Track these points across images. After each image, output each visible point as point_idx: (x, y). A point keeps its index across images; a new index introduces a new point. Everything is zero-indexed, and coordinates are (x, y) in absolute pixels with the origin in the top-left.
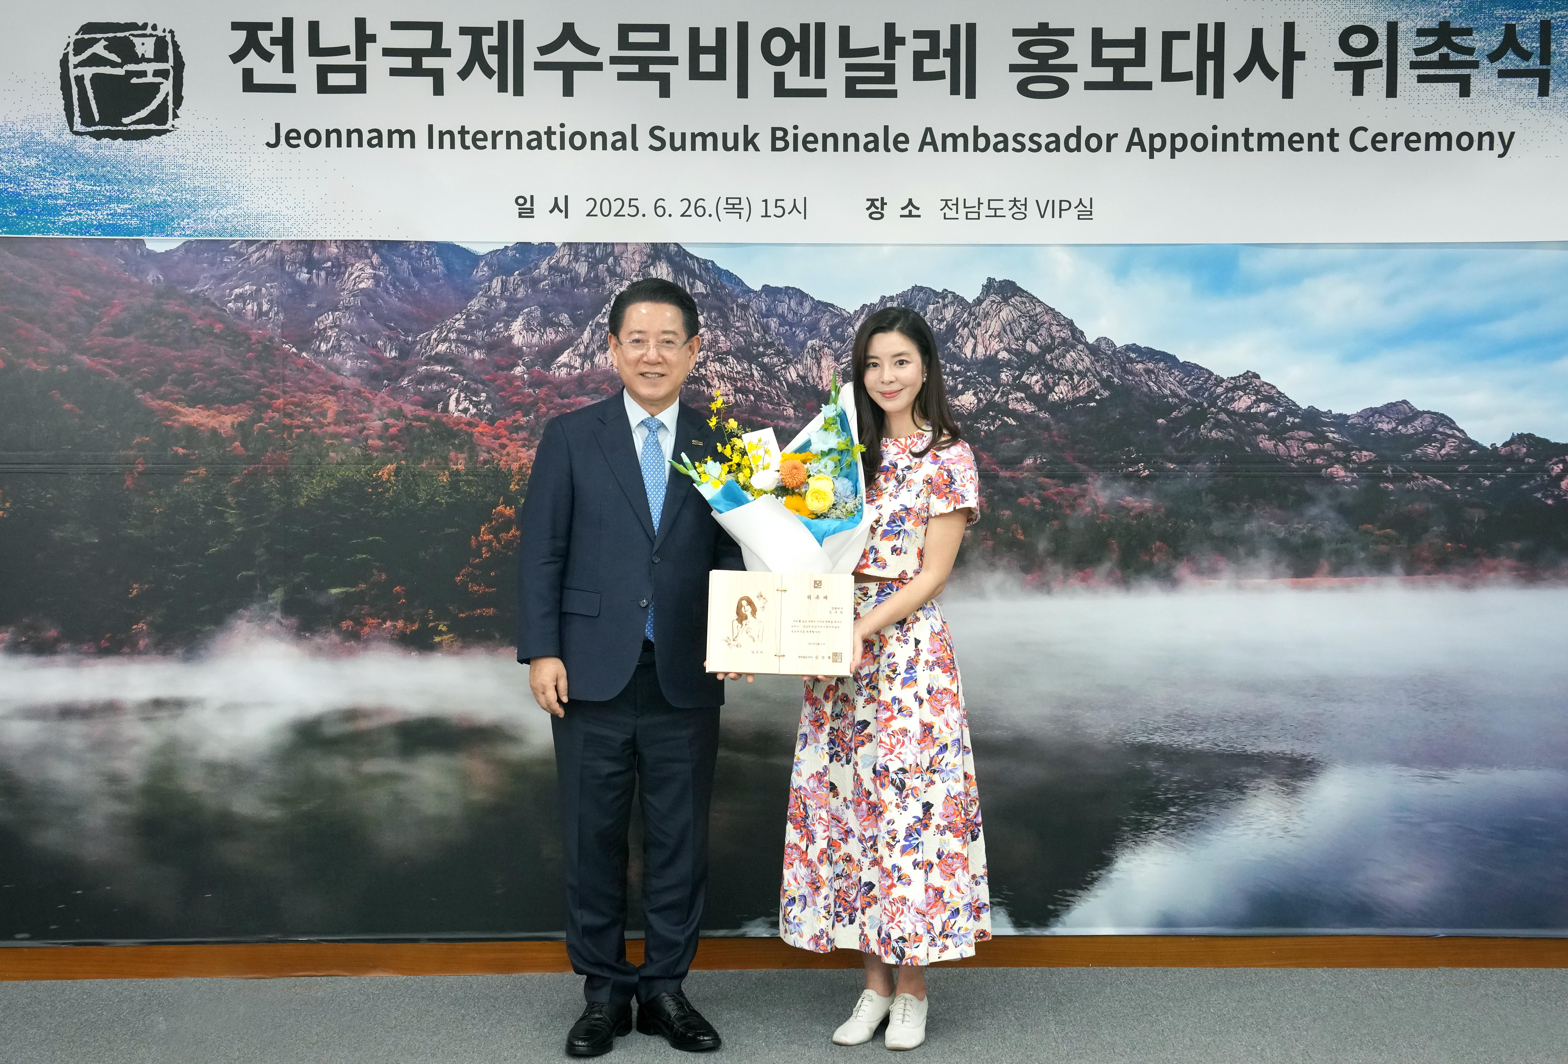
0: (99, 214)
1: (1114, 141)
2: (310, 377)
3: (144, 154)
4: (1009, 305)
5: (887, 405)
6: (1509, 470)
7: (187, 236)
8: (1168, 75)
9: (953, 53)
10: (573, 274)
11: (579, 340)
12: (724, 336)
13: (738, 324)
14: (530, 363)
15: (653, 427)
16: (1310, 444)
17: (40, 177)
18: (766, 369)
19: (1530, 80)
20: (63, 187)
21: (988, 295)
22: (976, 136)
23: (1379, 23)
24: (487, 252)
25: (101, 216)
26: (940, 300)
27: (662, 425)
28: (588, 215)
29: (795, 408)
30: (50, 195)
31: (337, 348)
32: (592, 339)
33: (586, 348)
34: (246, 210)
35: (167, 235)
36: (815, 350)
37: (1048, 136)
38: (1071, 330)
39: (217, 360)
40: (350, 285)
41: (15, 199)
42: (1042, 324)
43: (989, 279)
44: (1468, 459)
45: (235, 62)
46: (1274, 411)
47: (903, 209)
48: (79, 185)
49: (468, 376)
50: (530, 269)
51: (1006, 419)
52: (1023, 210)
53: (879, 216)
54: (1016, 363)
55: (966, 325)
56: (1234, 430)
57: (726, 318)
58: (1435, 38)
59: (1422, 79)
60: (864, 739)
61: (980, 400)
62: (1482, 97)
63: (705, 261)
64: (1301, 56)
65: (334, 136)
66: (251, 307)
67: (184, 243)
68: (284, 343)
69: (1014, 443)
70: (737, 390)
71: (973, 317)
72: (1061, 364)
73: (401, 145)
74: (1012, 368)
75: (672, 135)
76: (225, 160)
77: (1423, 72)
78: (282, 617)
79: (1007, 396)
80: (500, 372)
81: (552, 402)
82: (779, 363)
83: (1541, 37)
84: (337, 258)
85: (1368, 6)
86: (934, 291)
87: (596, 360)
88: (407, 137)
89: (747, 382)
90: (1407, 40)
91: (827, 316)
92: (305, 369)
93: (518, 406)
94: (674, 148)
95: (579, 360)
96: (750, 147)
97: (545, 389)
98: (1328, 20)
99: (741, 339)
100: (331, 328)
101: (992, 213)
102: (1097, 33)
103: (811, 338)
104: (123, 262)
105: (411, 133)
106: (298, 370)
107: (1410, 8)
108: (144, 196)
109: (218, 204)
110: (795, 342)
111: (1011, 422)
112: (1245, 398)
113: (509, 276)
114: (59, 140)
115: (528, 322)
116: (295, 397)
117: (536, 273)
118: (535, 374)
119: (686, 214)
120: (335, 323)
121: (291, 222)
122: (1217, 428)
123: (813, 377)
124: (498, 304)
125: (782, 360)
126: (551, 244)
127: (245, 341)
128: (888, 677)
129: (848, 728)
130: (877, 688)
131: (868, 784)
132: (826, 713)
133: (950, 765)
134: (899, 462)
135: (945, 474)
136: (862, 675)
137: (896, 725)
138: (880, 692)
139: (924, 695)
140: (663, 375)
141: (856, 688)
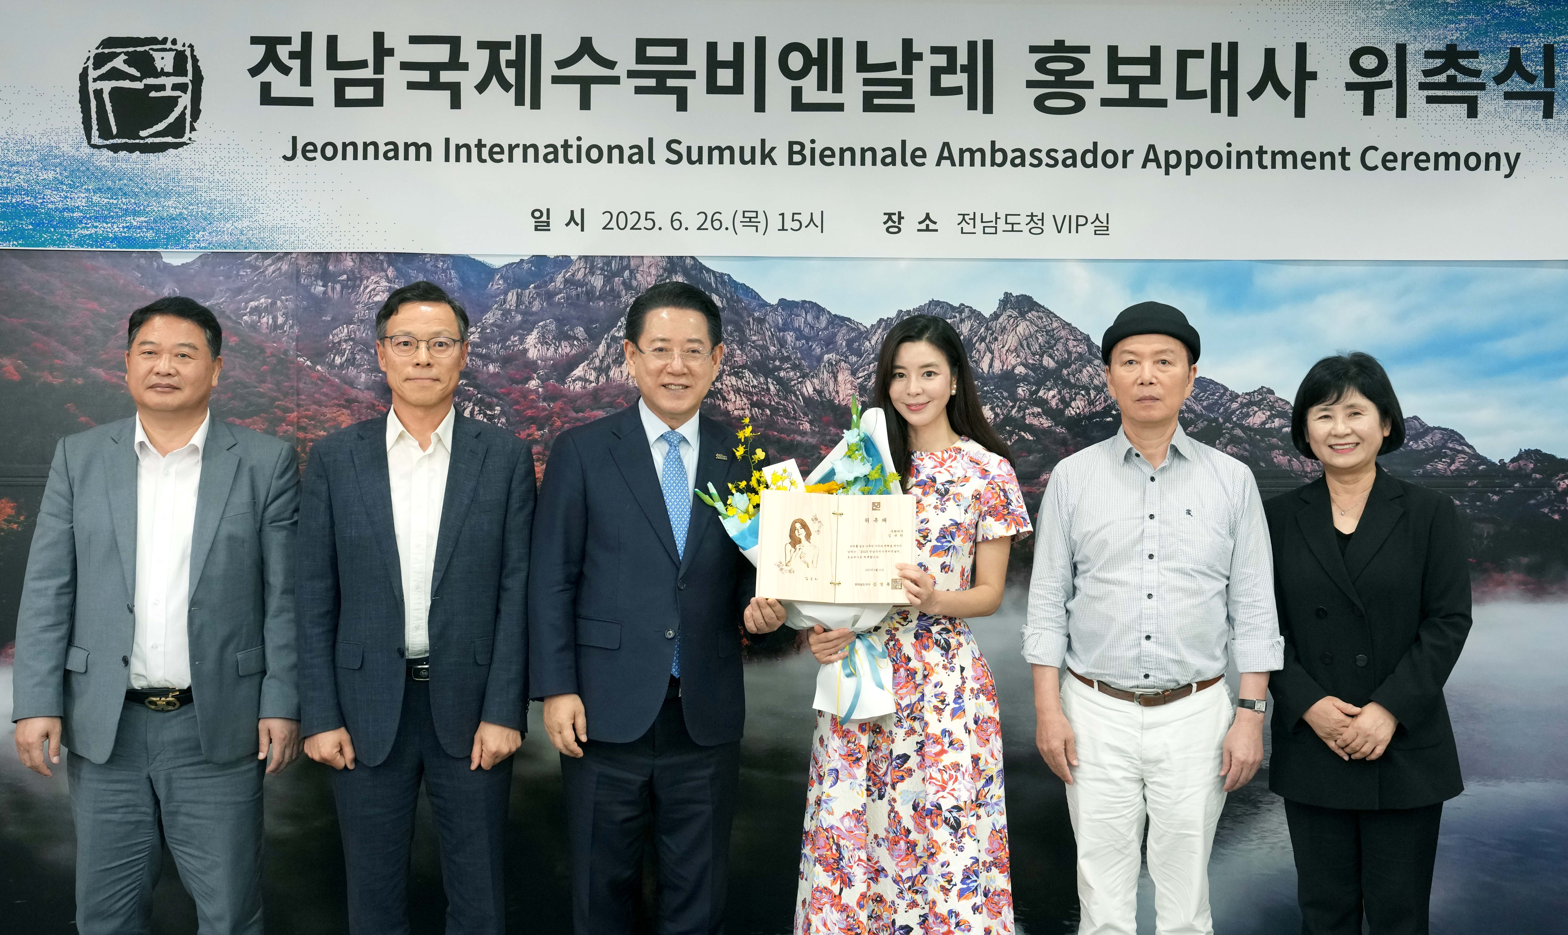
0: (115, 226)
1: (1130, 157)
2: (325, 390)
3: (160, 166)
4: (1026, 320)
5: (913, 418)
6: (1517, 485)
7: (202, 249)
8: (1183, 93)
9: (970, 69)
10: (589, 287)
11: (594, 354)
12: (741, 350)
13: (754, 338)
14: (544, 376)
15: (674, 441)
17: (57, 189)
18: (780, 382)
19: (1535, 102)
20: (80, 200)
21: (1004, 309)
22: (994, 151)
23: (1388, 45)
24: (502, 265)
25: (117, 228)
26: (957, 315)
27: (684, 440)
28: (604, 228)
29: (811, 422)
30: (67, 209)
31: (351, 361)
32: (607, 353)
33: (602, 361)
34: (261, 222)
35: (182, 248)
36: (832, 364)
37: (1065, 152)
38: (1087, 345)
39: (232, 373)
40: (365, 298)
41: (31, 212)
42: (1059, 340)
43: (1006, 293)
44: (1477, 475)
45: (253, 76)
47: (920, 223)
48: (96, 198)
49: (482, 390)
50: (546, 282)
51: (1023, 433)
52: (1040, 225)
53: (896, 230)
54: (1033, 378)
55: (983, 339)
56: (1250, 445)
57: (742, 332)
58: (1443, 60)
59: (1430, 100)
60: (904, 774)
61: (997, 415)
62: (1489, 118)
63: (722, 275)
64: (1313, 76)
65: (350, 149)
66: (266, 320)
67: (200, 257)
68: (298, 356)
69: (1031, 458)
70: (753, 405)
71: (990, 332)
72: (1078, 379)
73: (418, 158)
74: (1029, 383)
75: (689, 149)
76: (241, 172)
77: (1431, 93)
79: (1024, 411)
80: (514, 386)
81: (566, 416)
82: (795, 377)
83: (1545, 60)
84: (352, 271)
85: (1377, 28)
86: (951, 306)
87: (611, 374)
88: (423, 150)
89: (764, 396)
90: (1415, 61)
91: (844, 330)
92: (320, 382)
93: (533, 420)
94: (691, 162)
95: (594, 374)
96: (767, 161)
97: (559, 403)
98: (1339, 41)
99: (757, 353)
100: (346, 341)
101: (1009, 227)
102: (1113, 50)
103: (827, 353)
104: (139, 276)
105: (428, 146)
106: (312, 383)
107: (1418, 30)
108: (160, 208)
109: (233, 216)
110: (812, 356)
111: (1028, 437)
112: (1259, 413)
113: (525, 289)
114: (77, 153)
115: (543, 336)
116: (309, 410)
117: (551, 286)
118: (550, 388)
119: (702, 227)
120: (350, 336)
121: (305, 235)
122: (1232, 443)
123: (829, 392)
124: (513, 318)
125: (798, 374)
126: (567, 258)
127: (260, 354)
128: (936, 708)
129: (882, 761)
130: (921, 719)
131: (908, 822)
132: (863, 747)
133: (995, 798)
134: (937, 475)
135: (1002, 494)
136: (903, 706)
137: (948, 759)
138: (926, 724)
139: (972, 726)
140: (687, 387)
141: (896, 721)
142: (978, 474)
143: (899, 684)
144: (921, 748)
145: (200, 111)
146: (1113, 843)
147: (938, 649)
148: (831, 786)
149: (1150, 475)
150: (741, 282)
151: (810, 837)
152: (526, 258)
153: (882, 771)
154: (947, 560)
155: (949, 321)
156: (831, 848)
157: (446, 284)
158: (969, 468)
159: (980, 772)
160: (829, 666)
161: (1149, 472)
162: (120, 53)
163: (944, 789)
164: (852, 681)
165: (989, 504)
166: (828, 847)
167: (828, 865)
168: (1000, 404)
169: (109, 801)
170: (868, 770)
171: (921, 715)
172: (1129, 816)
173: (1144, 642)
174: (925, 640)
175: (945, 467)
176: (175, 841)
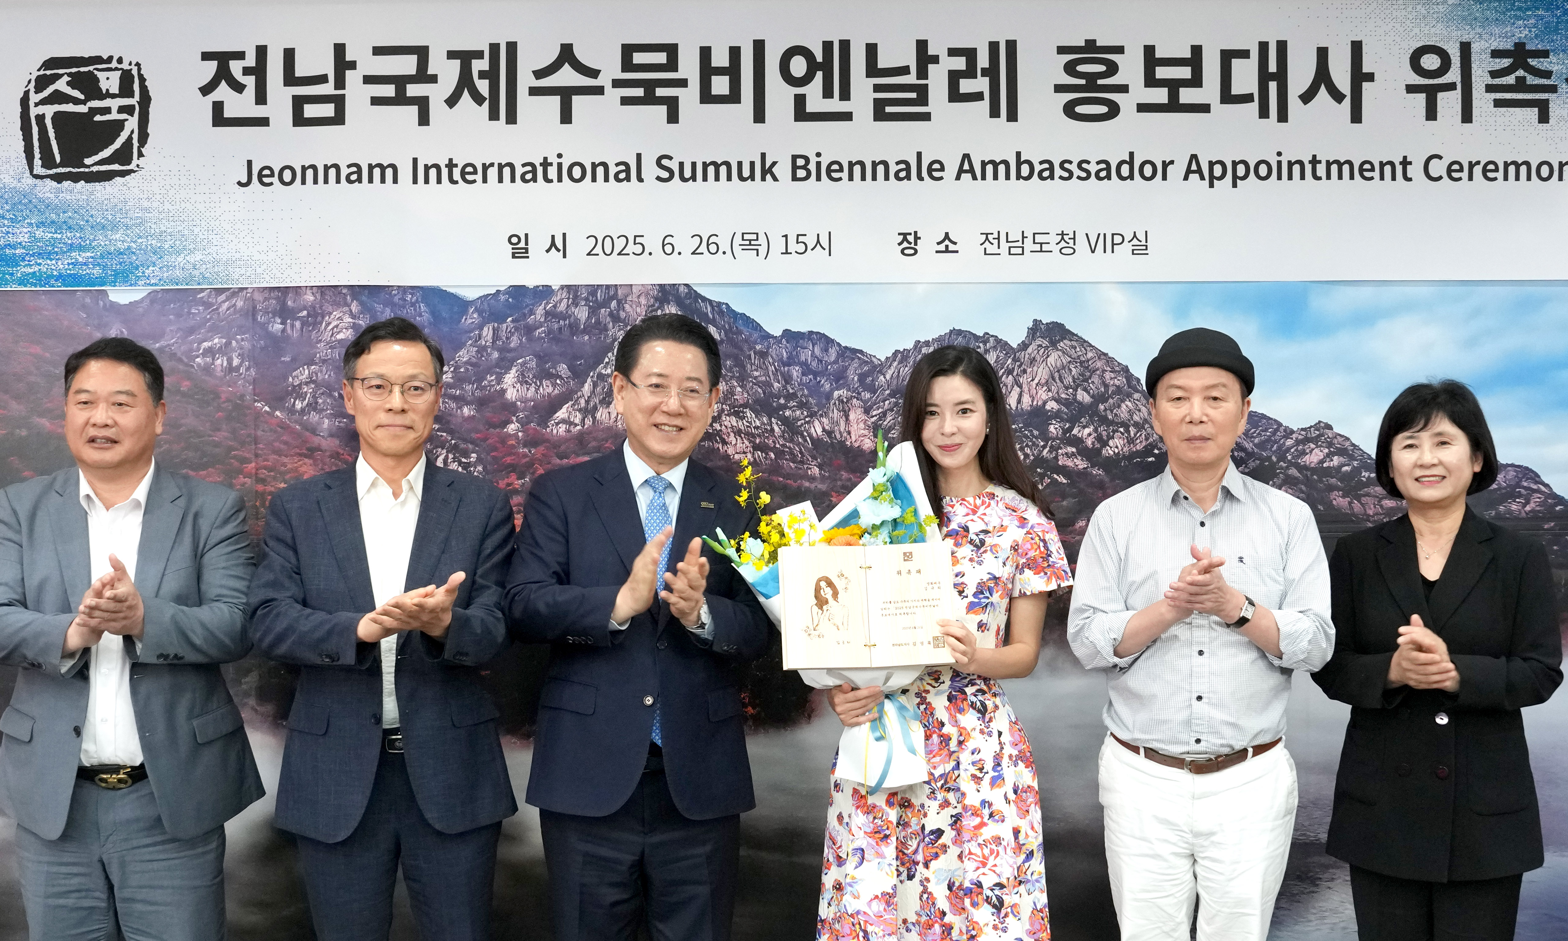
0: (60, 263)
1: (1170, 168)
2: (285, 438)
3: (107, 197)
4: (1057, 350)
7: (152, 285)
8: (1227, 97)
9: (992, 72)
10: (572, 319)
11: (579, 394)
12: (741, 387)
13: (756, 374)
14: (524, 419)
15: (659, 486)
16: (1387, 502)
18: (786, 422)
20: (22, 235)
21: (1034, 339)
22: (1019, 163)
23: (1451, 43)
24: (477, 296)
25: (61, 265)
26: (981, 345)
27: (670, 486)
28: (589, 254)
29: (820, 467)
30: (9, 245)
31: (313, 406)
32: (593, 392)
33: (587, 402)
34: (215, 255)
35: (131, 285)
36: (842, 401)
37: (1098, 163)
38: (1126, 377)
39: (183, 421)
40: (327, 336)
42: (1094, 371)
43: (1035, 321)
44: (1554, 516)
45: (204, 95)
46: (1348, 465)
47: (939, 243)
48: (39, 233)
49: (457, 435)
50: (525, 315)
51: (1055, 476)
52: (1071, 245)
53: (912, 251)
54: (1066, 414)
55: (1010, 372)
56: (1307, 486)
57: (743, 367)
58: (1511, 60)
59: (1498, 103)
62: (1562, 124)
63: (719, 304)
64: (1370, 77)
65: (310, 173)
66: (221, 362)
67: (149, 293)
68: (255, 401)
69: (1065, 503)
70: (756, 448)
71: (1018, 363)
72: (1116, 415)
73: (383, 180)
74: (1062, 420)
75: (681, 164)
76: (193, 202)
77: (1499, 96)
78: (257, 704)
79: (1057, 451)
80: (492, 430)
82: (802, 417)
84: (313, 307)
85: (1439, 25)
86: (974, 335)
87: (598, 415)
88: (389, 172)
89: (767, 438)
90: (1480, 60)
91: (855, 364)
92: (279, 429)
93: (512, 468)
94: (683, 179)
95: (579, 416)
96: (768, 177)
97: (541, 448)
98: (1398, 39)
99: (759, 390)
100: (307, 384)
101: (1038, 247)
102: (1149, 50)
103: (837, 389)
104: (85, 316)
105: (394, 167)
106: (271, 430)
107: (1483, 27)
108: (107, 243)
109: (185, 249)
110: (820, 392)
111: (1062, 479)
112: (1316, 451)
113: (502, 323)
114: (19, 184)
115: (523, 375)
116: (267, 460)
117: (531, 320)
118: (531, 432)
119: (697, 252)
120: (311, 378)
121: (263, 267)
122: (1288, 484)
123: (840, 432)
124: (489, 355)
125: (805, 413)
126: (548, 287)
127: (213, 399)
128: (974, 776)
129: (912, 838)
130: (958, 789)
131: (943, 903)
132: (891, 822)
133: (1035, 874)
134: (969, 524)
135: (1042, 544)
136: (936, 776)
137: (987, 833)
138: (963, 794)
139: (1012, 796)
140: (681, 429)
141: (928, 791)
142: (1016, 523)
143: (931, 752)
144: (955, 822)
145: (148, 135)
146: (1161, 925)
148: (856, 867)
149: (1200, 520)
150: (740, 312)
151: (827, 926)
152: (502, 289)
153: (911, 849)
154: (984, 617)
156: (858, 936)
157: (415, 319)
158: (1004, 516)
159: (1021, 846)
161: (1199, 516)
162: (63, 75)
163: (984, 865)
164: (882, 745)
165: (1028, 556)
166: (854, 934)
168: (1030, 444)
169: (60, 885)
170: (897, 848)
171: (955, 784)
172: (1177, 895)
173: (1195, 701)
174: (959, 702)
175: (978, 514)
176: (130, 930)
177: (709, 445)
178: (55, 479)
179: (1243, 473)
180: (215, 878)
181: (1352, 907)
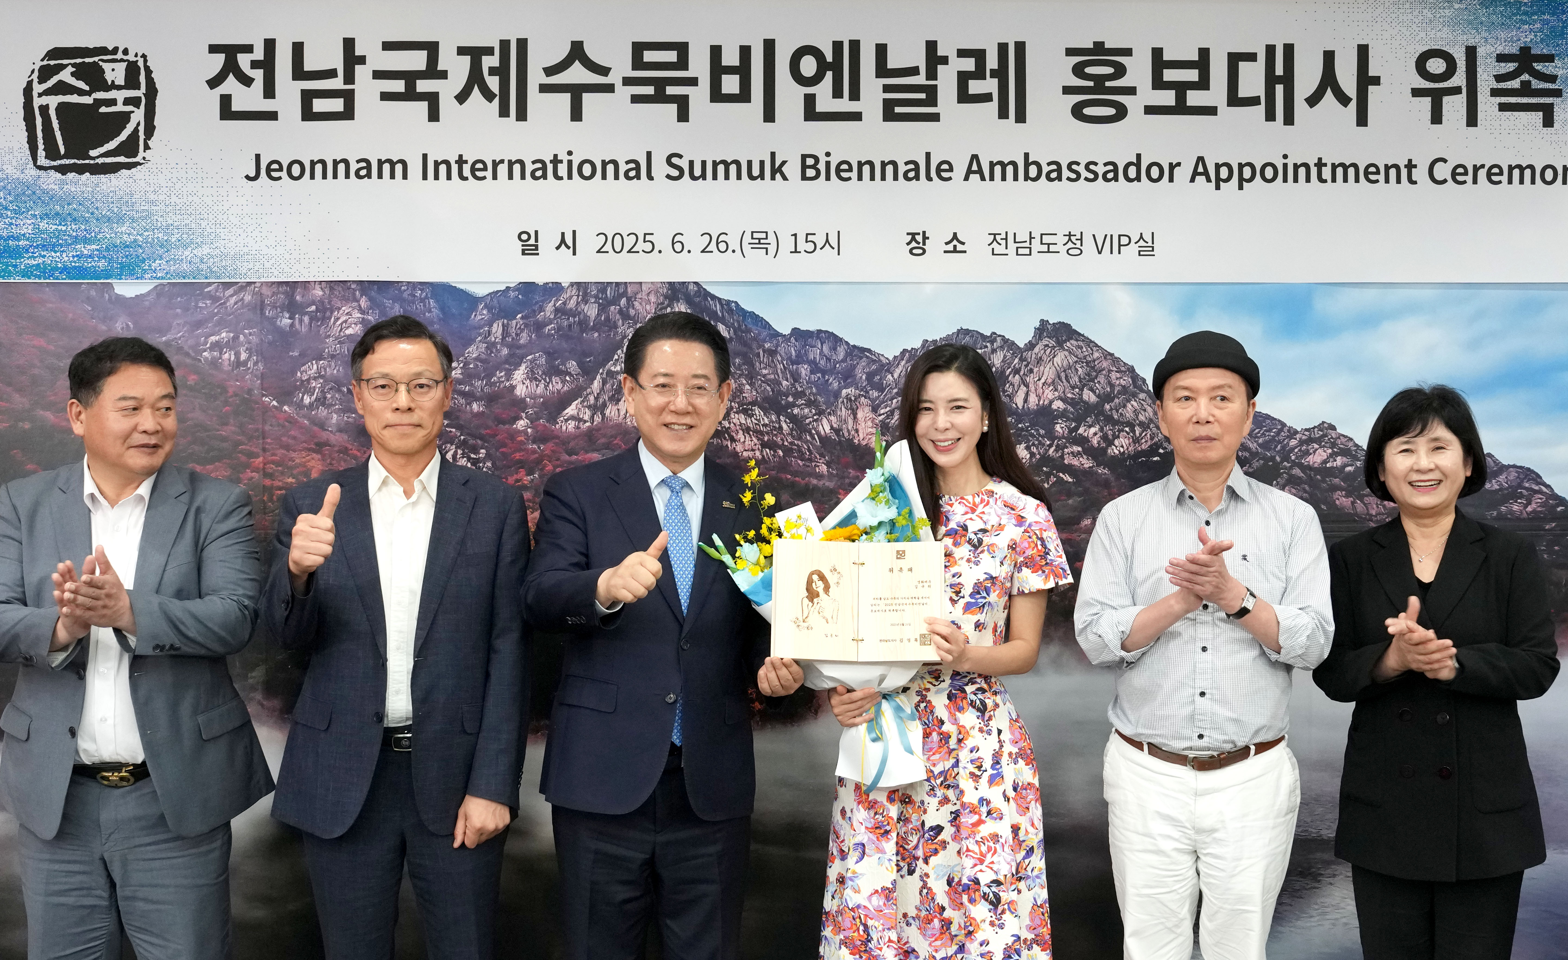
0: (64, 255)
1: (1176, 170)
2: (292, 433)
3: (112, 189)
4: (1064, 350)
5: (940, 459)
7: (158, 279)
8: (1234, 100)
9: (1000, 73)
10: (582, 316)
11: (589, 390)
12: (750, 385)
13: (765, 372)
14: (534, 416)
18: (794, 420)
20: (26, 227)
21: (1040, 339)
22: (1027, 164)
23: (1457, 47)
24: (486, 292)
25: (66, 258)
26: (988, 344)
27: (687, 485)
28: (599, 252)
29: (828, 464)
30: (12, 236)
31: (321, 401)
32: (602, 389)
33: (596, 399)
34: (222, 249)
35: (137, 278)
36: (851, 400)
37: (1105, 164)
38: (1132, 378)
39: (190, 415)
40: (336, 331)
42: (1100, 371)
43: (1042, 321)
44: (1556, 517)
45: (211, 88)
46: (1352, 465)
47: (947, 243)
48: (43, 225)
49: (466, 430)
50: (534, 311)
51: (1061, 475)
52: (1078, 246)
53: (920, 251)
54: (1072, 413)
55: (1016, 371)
56: (1310, 486)
57: (752, 365)
58: (1516, 65)
59: (1503, 107)
60: (937, 845)
61: (1032, 455)
63: (729, 302)
64: (1376, 81)
65: (319, 168)
66: (228, 356)
67: (156, 287)
68: (263, 395)
69: (1070, 502)
70: (764, 445)
71: (1025, 363)
72: (1121, 414)
73: (392, 176)
74: (1068, 419)
75: (691, 163)
76: (200, 195)
77: (1504, 100)
78: (264, 698)
79: (1063, 450)
80: (501, 426)
81: (558, 459)
82: (810, 415)
84: (322, 302)
85: (1445, 29)
86: (982, 335)
87: (607, 412)
88: (399, 168)
89: (776, 435)
90: (1486, 65)
91: (864, 362)
92: (287, 424)
93: (521, 464)
94: (693, 178)
95: (588, 412)
96: (778, 176)
97: (550, 445)
98: (1404, 43)
99: (768, 388)
100: (315, 379)
101: (1045, 248)
102: (1157, 53)
103: (845, 388)
104: (90, 308)
105: (404, 163)
106: (279, 425)
107: (1489, 31)
108: (113, 235)
109: (192, 243)
110: (828, 390)
111: (1068, 478)
112: (1320, 451)
113: (511, 320)
114: (22, 175)
115: (532, 371)
116: (273, 455)
117: (540, 316)
118: (540, 428)
119: (707, 250)
120: (320, 373)
121: (271, 262)
122: (1291, 484)
123: (848, 430)
124: (498, 351)
125: (814, 411)
126: (558, 284)
127: (221, 394)
128: (972, 774)
129: (912, 833)
130: (957, 787)
131: (942, 899)
132: (892, 818)
133: (1036, 870)
134: (968, 523)
135: (1039, 543)
136: (936, 773)
137: (985, 830)
138: (962, 792)
139: (1011, 794)
140: (692, 427)
141: (928, 788)
142: (1014, 521)
143: (931, 749)
144: (955, 819)
145: (154, 127)
146: (1163, 920)
147: (974, 710)
148: (857, 862)
149: (1205, 519)
150: (750, 310)
151: (831, 917)
152: (512, 285)
153: (912, 845)
154: (981, 617)
155: (979, 351)
156: (858, 929)
157: (424, 314)
158: (1003, 514)
159: (1020, 843)
160: (853, 730)
161: (1204, 515)
162: (67, 65)
163: (982, 862)
164: (879, 745)
165: (1025, 555)
166: (855, 928)
167: (855, 947)
168: (1036, 442)
169: (61, 883)
170: (897, 843)
171: (955, 781)
172: (1181, 891)
173: (1198, 698)
174: (959, 701)
175: (977, 513)
176: (133, 928)
177: (718, 443)
178: (58, 475)
179: (1246, 473)
180: (220, 875)
181: (1354, 903)
